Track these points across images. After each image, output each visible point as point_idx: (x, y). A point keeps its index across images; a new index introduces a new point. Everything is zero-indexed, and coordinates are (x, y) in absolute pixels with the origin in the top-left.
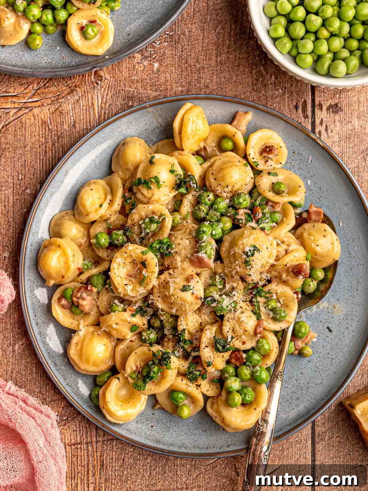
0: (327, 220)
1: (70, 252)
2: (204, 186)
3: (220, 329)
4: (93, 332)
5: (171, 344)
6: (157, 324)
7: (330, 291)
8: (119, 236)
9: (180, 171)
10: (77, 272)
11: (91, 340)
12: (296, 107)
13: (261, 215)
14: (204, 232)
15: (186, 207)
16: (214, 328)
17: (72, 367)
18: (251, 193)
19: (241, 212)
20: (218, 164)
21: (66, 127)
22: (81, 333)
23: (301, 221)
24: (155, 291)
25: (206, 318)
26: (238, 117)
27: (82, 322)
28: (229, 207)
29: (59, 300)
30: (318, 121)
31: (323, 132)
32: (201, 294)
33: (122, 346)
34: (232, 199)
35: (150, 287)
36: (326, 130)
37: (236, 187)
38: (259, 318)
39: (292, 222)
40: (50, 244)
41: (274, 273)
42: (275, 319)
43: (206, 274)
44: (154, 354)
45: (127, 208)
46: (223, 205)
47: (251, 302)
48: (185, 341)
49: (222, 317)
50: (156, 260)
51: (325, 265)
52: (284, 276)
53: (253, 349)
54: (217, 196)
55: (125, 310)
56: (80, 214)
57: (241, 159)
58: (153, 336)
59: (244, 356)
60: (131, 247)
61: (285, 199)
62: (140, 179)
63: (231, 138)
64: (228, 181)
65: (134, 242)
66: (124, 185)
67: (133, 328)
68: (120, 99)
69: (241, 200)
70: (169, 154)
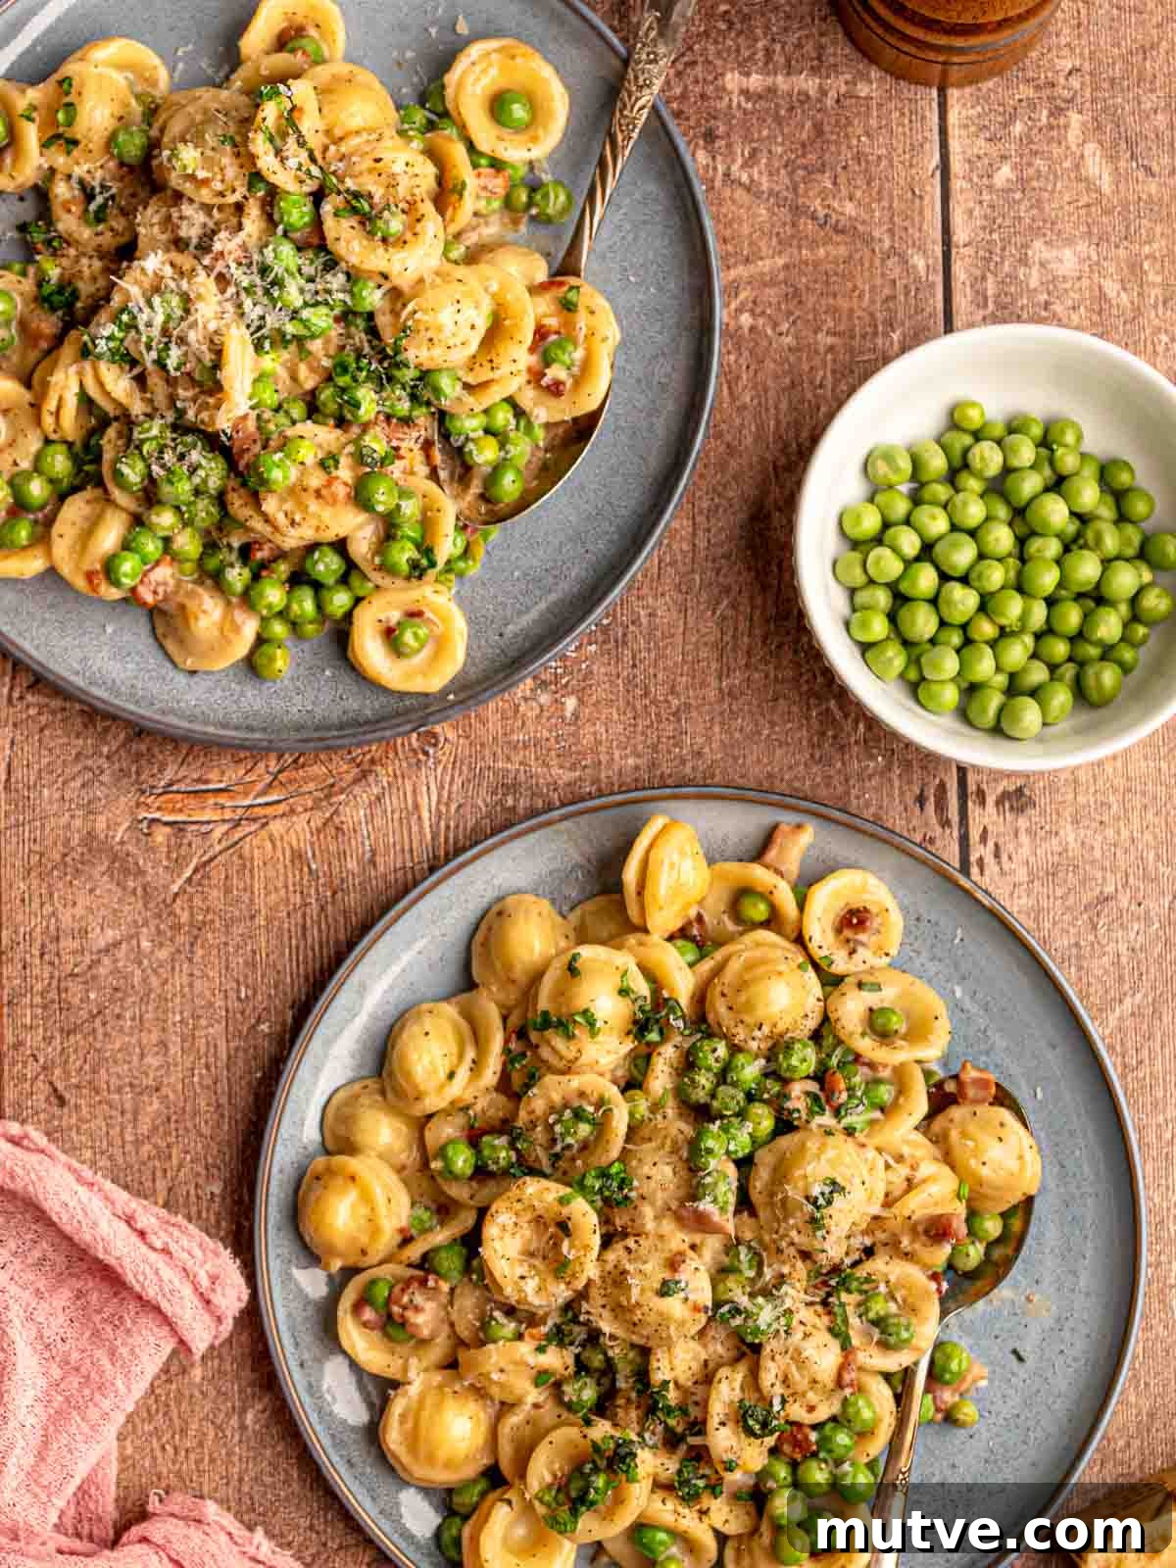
0: (1003, 1098)
1: (379, 1195)
2: (701, 1022)
3: (754, 1373)
4: (440, 1387)
5: (634, 1414)
6: (597, 1361)
7: (1018, 1265)
8: (500, 1152)
9: (642, 988)
10: (398, 1238)
11: (438, 1407)
12: (921, 800)
13: (844, 1096)
14: (709, 1151)
15: (660, 1079)
16: (739, 1375)
17: (392, 1469)
18: (816, 1036)
19: (797, 1089)
20: (735, 966)
21: (352, 864)
22: (414, 1390)
23: (942, 1100)
24: (594, 1292)
25: (719, 1348)
26: (778, 840)
27: (414, 1362)
28: (766, 1075)
29: (357, 1308)
30: (975, 834)
31: (989, 859)
32: (706, 1298)
33: (514, 1419)
34: (771, 1056)
35: (580, 1284)
36: (997, 855)
37: (781, 1027)
38: (846, 1347)
39: (920, 1105)
40: (330, 1172)
41: (881, 1236)
42: (884, 1345)
43: (712, 1245)
44: (596, 1447)
45: (517, 1080)
46: (750, 1071)
47: (825, 1303)
48: (669, 1411)
49: (757, 1349)
50: (593, 1219)
51: (1005, 1207)
52: (905, 1242)
53: (834, 1419)
54: (735, 1049)
55: (520, 1337)
56: (400, 1094)
57: (792, 947)
58: (589, 1394)
59: (813, 1436)
60: (532, 1187)
61: (901, 1054)
62: (545, 1014)
63: (767, 897)
64: (761, 1013)
65: (535, 1172)
66: (505, 1019)
67: (541, 1377)
68: (483, 792)
69: (794, 1061)
70: (612, 941)
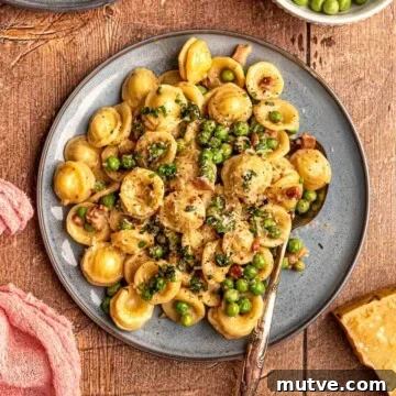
0: (319, 147)
1: (83, 175)
2: (207, 115)
3: (221, 245)
4: (104, 248)
5: (175, 259)
6: (163, 240)
7: (321, 211)
8: (129, 160)
9: (185, 101)
10: (90, 193)
11: (103, 254)
12: (293, 40)
13: (258, 142)
14: (206, 158)
15: (190, 134)
16: (215, 245)
17: (86, 279)
18: (249, 121)
19: (240, 139)
20: (219, 94)
21: (79, 57)
22: (94, 249)
23: (295, 147)
24: (162, 211)
25: (208, 235)
26: (238, 50)
27: (94, 238)
28: (229, 134)
29: (74, 218)
30: (312, 54)
31: (318, 64)
32: (203, 214)
33: (131, 261)
34: (232, 127)
35: (156, 208)
36: (321, 62)
37: (236, 116)
38: (255, 236)
39: (287, 148)
40: (65, 167)
41: (270, 195)
42: (270, 237)
43: (207, 196)
44: (160, 268)
45: (136, 134)
46: (223, 132)
47: (249, 221)
48: (188, 257)
49: (222, 235)
50: (162, 183)
51: (317, 188)
52: (279, 198)
53: (250, 264)
54: (218, 124)
55: (133, 228)
56: (93, 139)
57: (241, 90)
58: (159, 251)
59: (242, 270)
60: (139, 171)
61: (280, 128)
62: (147, 108)
63: (232, 70)
64: (228, 110)
65: (141, 166)
66: (133, 113)
67: (141, 244)
68: (130, 31)
69: (240, 128)
70: (174, 84)
